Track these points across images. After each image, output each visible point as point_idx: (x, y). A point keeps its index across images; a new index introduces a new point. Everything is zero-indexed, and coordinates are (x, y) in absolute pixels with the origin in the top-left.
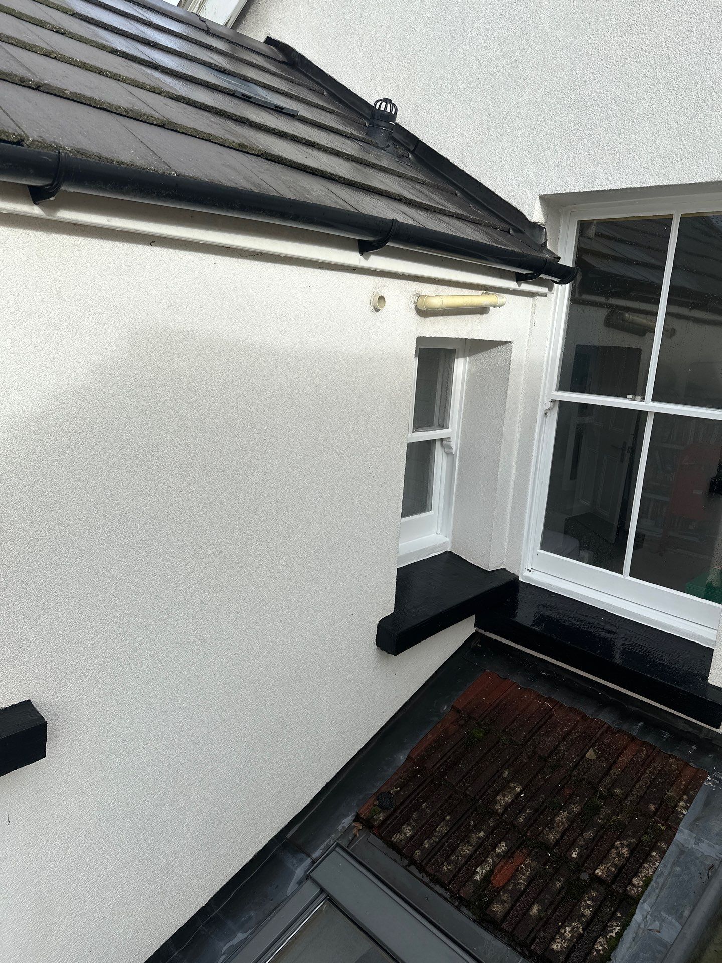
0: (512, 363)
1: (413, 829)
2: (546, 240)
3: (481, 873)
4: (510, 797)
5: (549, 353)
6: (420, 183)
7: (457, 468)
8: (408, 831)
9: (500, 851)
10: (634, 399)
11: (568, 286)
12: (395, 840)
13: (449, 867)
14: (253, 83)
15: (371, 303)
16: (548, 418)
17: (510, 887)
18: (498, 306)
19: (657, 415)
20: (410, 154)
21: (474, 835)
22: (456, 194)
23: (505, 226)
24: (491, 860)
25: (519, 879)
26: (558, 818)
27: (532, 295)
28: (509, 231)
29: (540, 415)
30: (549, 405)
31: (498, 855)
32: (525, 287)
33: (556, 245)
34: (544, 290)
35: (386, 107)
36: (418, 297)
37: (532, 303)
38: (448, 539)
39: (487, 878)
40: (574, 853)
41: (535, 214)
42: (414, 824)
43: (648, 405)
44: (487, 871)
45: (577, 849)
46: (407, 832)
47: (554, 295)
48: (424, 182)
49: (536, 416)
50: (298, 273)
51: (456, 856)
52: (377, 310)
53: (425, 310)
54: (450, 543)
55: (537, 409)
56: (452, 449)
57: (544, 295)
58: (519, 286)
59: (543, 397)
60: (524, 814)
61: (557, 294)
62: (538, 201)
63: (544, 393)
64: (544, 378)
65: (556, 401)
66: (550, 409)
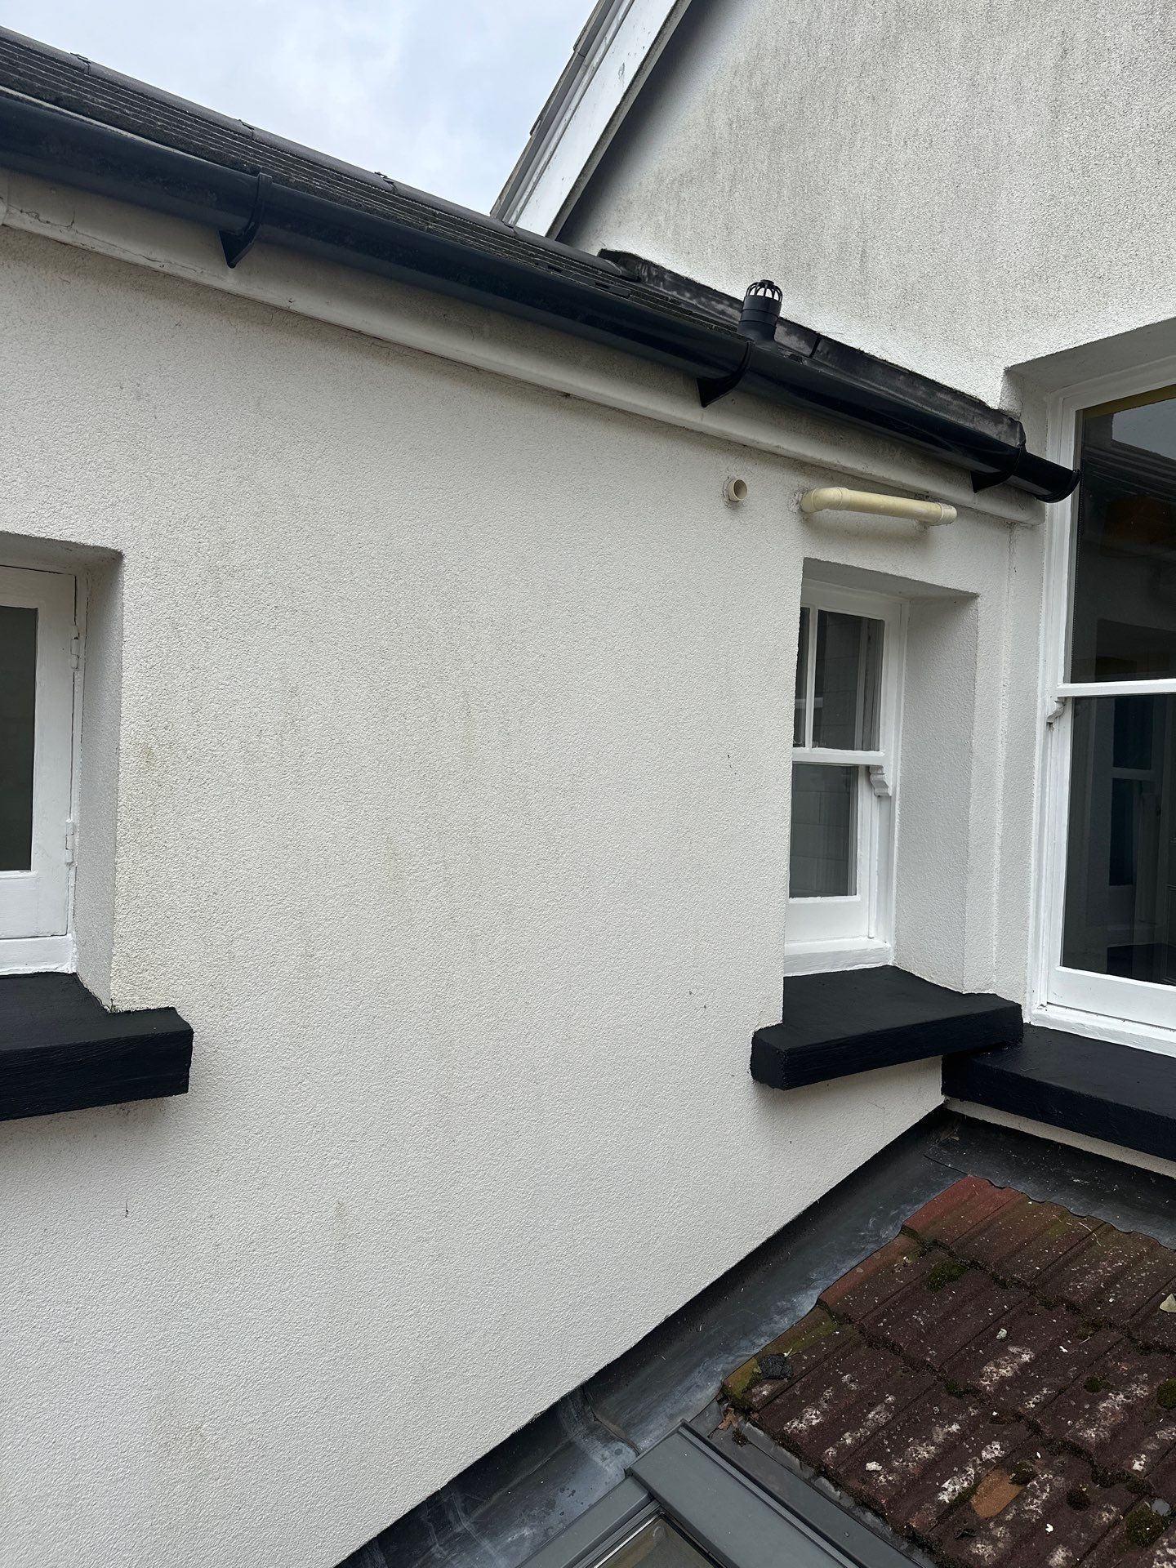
0: (980, 630)
1: (824, 1413)
2: (1025, 439)
3: (950, 1490)
4: (1009, 1369)
7: (897, 820)
8: (813, 1417)
9: (989, 1457)
12: (789, 1431)
13: (890, 1478)
15: (724, 492)
16: (1055, 732)
17: (1009, 1517)
21: (938, 1429)
24: (971, 1471)
25: (1028, 1505)
26: (1105, 1405)
27: (1008, 523)
29: (1040, 726)
30: (1053, 707)
31: (986, 1464)
37: (1008, 538)
38: (888, 945)
39: (963, 1499)
40: (1137, 1463)
42: (825, 1406)
44: (963, 1488)
45: (1143, 1456)
46: (812, 1419)
49: (1034, 729)
51: (903, 1461)
52: (735, 505)
54: (892, 950)
55: (1034, 716)
56: (887, 787)
57: (1029, 527)
59: (1043, 694)
60: (1038, 1396)
63: (1044, 687)
64: (1041, 663)
65: (1068, 700)
66: (1057, 716)
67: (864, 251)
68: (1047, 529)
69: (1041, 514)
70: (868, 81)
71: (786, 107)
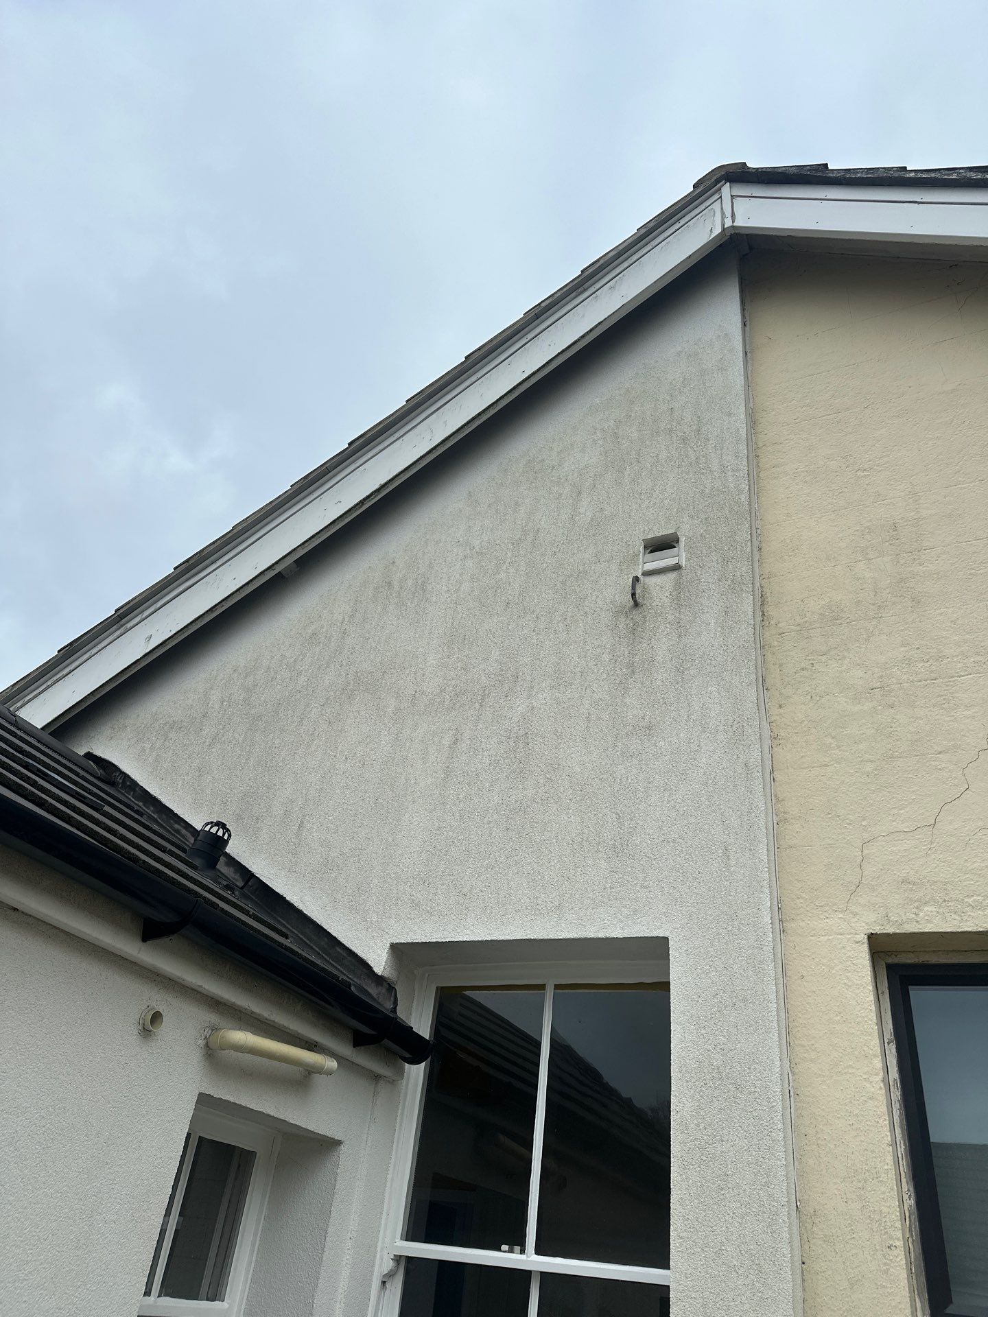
2: (397, 1005)
10: (511, 1251)
11: (422, 1066)
15: (141, 1020)
16: (388, 1291)
19: (545, 1277)
20: (237, 889)
27: (375, 1076)
29: (376, 1284)
30: (388, 1265)
36: (212, 1030)
37: (373, 1089)
41: (385, 967)
43: (529, 1259)
49: (370, 1288)
55: (372, 1271)
59: (382, 1249)
61: (407, 1083)
62: (387, 950)
63: (383, 1242)
64: (384, 1216)
65: (402, 1258)
66: (391, 1275)
67: (302, 822)
68: (404, 1084)
69: (401, 1072)
70: (328, 711)
71: (267, 705)
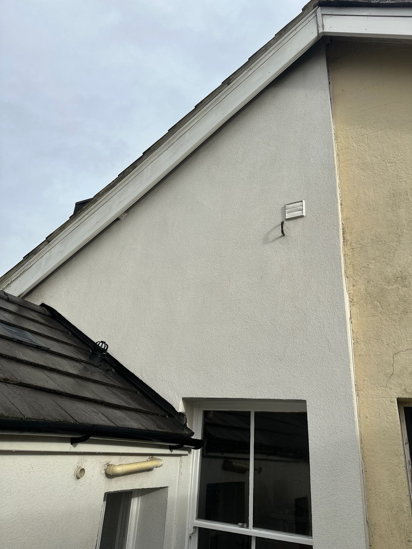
0: (168, 502)
2: (187, 422)
5: (191, 492)
6: (117, 388)
10: (242, 527)
11: (199, 450)
14: (27, 331)
15: (75, 474)
16: (192, 540)
18: (158, 467)
19: (257, 538)
20: (113, 369)
22: (137, 393)
23: (163, 413)
27: (180, 455)
28: (166, 416)
29: (187, 538)
30: (191, 530)
32: (175, 452)
33: (191, 424)
34: (186, 452)
35: (102, 346)
36: (108, 466)
37: (179, 460)
41: (180, 408)
43: (251, 531)
47: (192, 455)
48: (119, 387)
49: (185, 540)
50: (26, 459)
52: (78, 478)
53: (112, 474)
55: (185, 534)
57: (187, 455)
58: (171, 452)
59: (188, 524)
61: (194, 454)
62: (181, 400)
63: (189, 521)
65: (197, 528)
66: (193, 534)
